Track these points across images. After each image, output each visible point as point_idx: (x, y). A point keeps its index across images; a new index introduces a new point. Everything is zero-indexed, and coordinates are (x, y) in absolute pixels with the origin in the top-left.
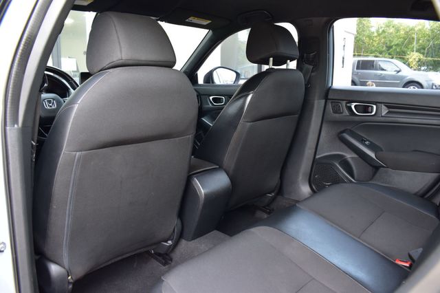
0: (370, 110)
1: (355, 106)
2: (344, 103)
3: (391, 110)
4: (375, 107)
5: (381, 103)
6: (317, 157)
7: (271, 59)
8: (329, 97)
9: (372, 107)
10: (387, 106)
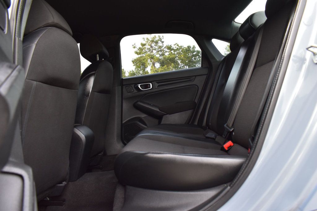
0: (149, 87)
1: (140, 86)
2: (133, 86)
3: (159, 84)
4: (151, 84)
5: (154, 81)
6: (123, 122)
7: (98, 55)
8: (124, 84)
9: (150, 85)
10: (156, 82)
